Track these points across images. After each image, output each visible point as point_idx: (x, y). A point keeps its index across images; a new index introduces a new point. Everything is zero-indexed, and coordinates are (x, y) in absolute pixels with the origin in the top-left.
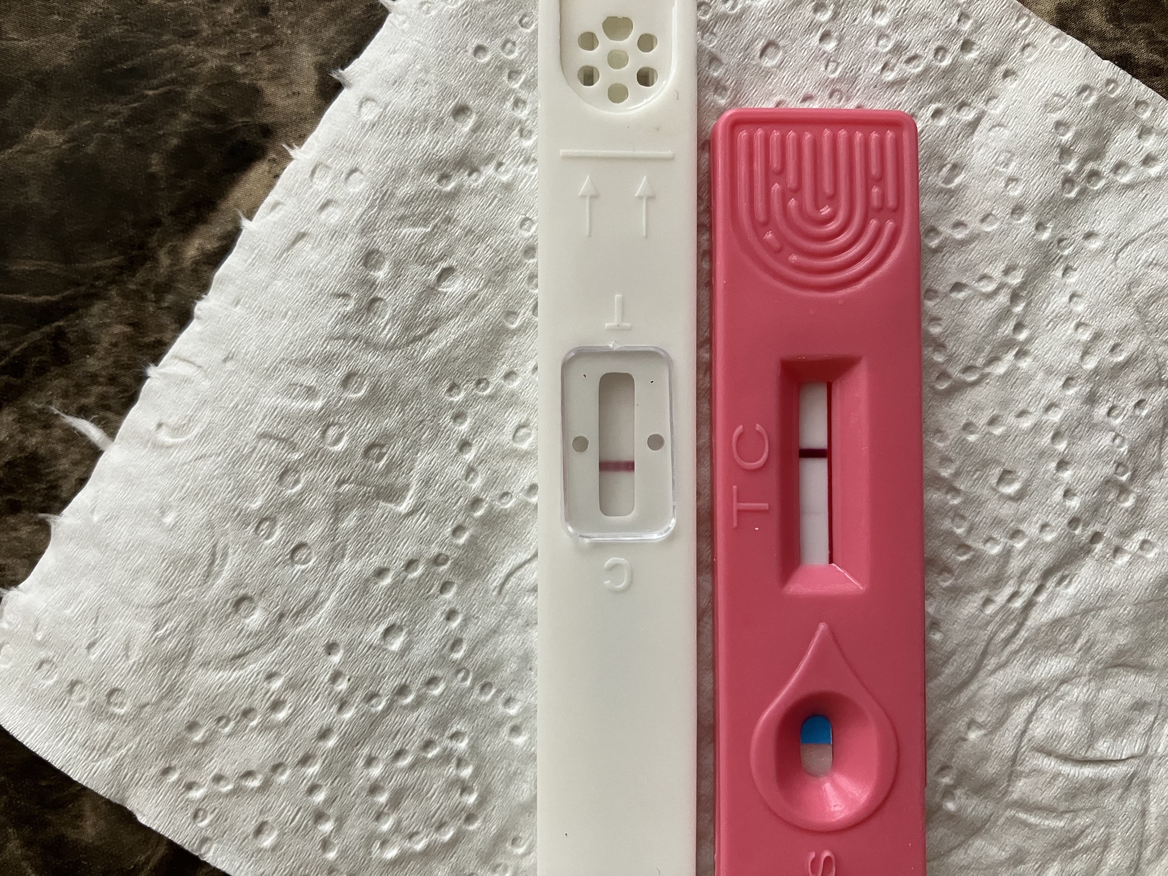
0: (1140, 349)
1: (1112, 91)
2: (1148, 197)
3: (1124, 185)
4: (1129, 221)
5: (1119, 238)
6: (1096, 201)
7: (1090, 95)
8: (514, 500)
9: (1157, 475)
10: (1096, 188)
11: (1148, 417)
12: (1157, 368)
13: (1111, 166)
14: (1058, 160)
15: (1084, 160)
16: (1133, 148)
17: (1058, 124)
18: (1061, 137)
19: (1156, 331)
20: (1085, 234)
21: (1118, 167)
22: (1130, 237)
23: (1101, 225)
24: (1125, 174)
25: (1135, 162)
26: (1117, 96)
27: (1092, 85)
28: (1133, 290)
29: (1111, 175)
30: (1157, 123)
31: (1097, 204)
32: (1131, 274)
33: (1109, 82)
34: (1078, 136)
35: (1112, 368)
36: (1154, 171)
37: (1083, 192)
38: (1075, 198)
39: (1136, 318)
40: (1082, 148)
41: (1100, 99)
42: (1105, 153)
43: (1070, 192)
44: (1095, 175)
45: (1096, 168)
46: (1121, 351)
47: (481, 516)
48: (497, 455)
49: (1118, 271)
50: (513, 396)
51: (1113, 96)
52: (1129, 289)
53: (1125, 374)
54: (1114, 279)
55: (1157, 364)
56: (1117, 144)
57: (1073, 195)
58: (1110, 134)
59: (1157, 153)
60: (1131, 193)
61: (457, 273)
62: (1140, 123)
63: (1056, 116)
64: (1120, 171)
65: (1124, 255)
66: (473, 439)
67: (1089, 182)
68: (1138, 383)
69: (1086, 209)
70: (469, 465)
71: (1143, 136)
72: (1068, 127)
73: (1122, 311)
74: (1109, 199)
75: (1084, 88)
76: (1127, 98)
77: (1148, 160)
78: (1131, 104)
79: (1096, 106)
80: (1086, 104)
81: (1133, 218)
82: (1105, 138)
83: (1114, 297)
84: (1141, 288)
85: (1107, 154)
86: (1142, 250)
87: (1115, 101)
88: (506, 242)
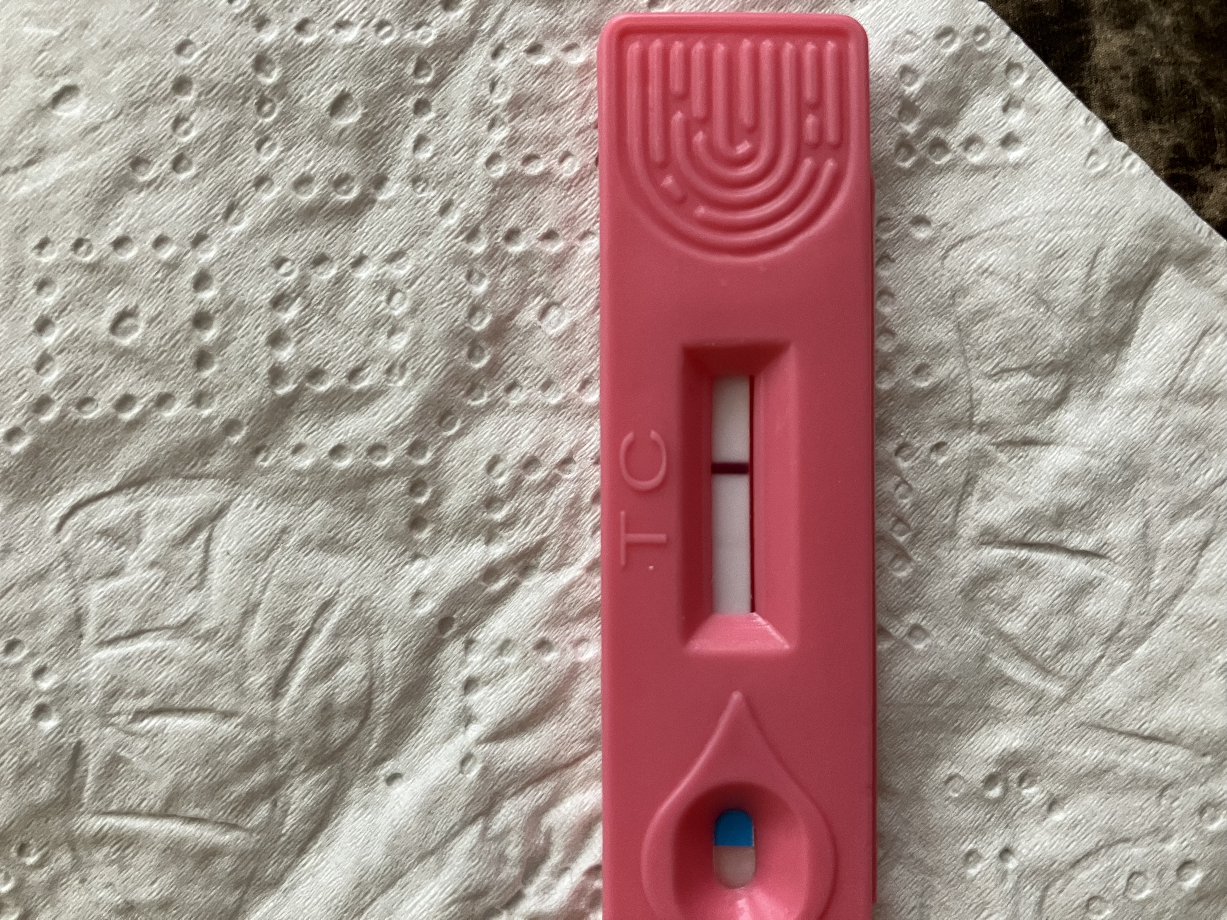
0: (952, 376)
1: (982, 43)
2: (999, 187)
3: (972, 165)
4: (971, 212)
5: (954, 231)
6: (936, 179)
7: (952, 41)
8: (99, 410)
9: (947, 544)
10: (938, 163)
11: (946, 465)
12: (968, 406)
13: (961, 138)
14: (895, 115)
15: (929, 123)
16: (993, 121)
17: (905, 70)
18: (906, 87)
19: (977, 359)
20: (915, 218)
21: (970, 142)
22: (968, 232)
23: (936, 211)
24: (977, 153)
25: (993, 138)
26: (986, 50)
27: (956, 29)
28: (958, 300)
29: (960, 150)
30: (1029, 95)
31: (936, 183)
32: (958, 279)
33: (978, 30)
34: (927, 90)
35: (912, 395)
36: (1015, 155)
37: (921, 164)
38: (910, 169)
39: (953, 335)
40: (928, 106)
41: (964, 49)
42: (957, 121)
43: (905, 160)
44: (939, 145)
45: (942, 136)
46: (929, 374)
47: (49, 422)
48: (87, 345)
49: (945, 272)
50: (122, 270)
51: (980, 49)
52: (953, 297)
53: (927, 405)
54: (936, 282)
55: (971, 400)
56: (974, 113)
57: (907, 164)
58: (968, 98)
59: (1022, 133)
60: (980, 178)
61: (81, 95)
62: (1008, 91)
63: (906, 59)
64: (973, 148)
65: (955, 254)
66: (58, 318)
67: (931, 153)
68: (942, 419)
69: (921, 186)
70: (45, 351)
71: (1010, 109)
72: (917, 77)
73: (939, 324)
74: (953, 180)
75: (946, 32)
76: (998, 55)
77: (1008, 141)
78: (1001, 66)
79: (956, 58)
80: (943, 51)
81: (976, 209)
82: (961, 101)
83: (932, 304)
84: (969, 300)
85: (961, 123)
86: (979, 251)
87: (982, 56)
88: (155, 66)
